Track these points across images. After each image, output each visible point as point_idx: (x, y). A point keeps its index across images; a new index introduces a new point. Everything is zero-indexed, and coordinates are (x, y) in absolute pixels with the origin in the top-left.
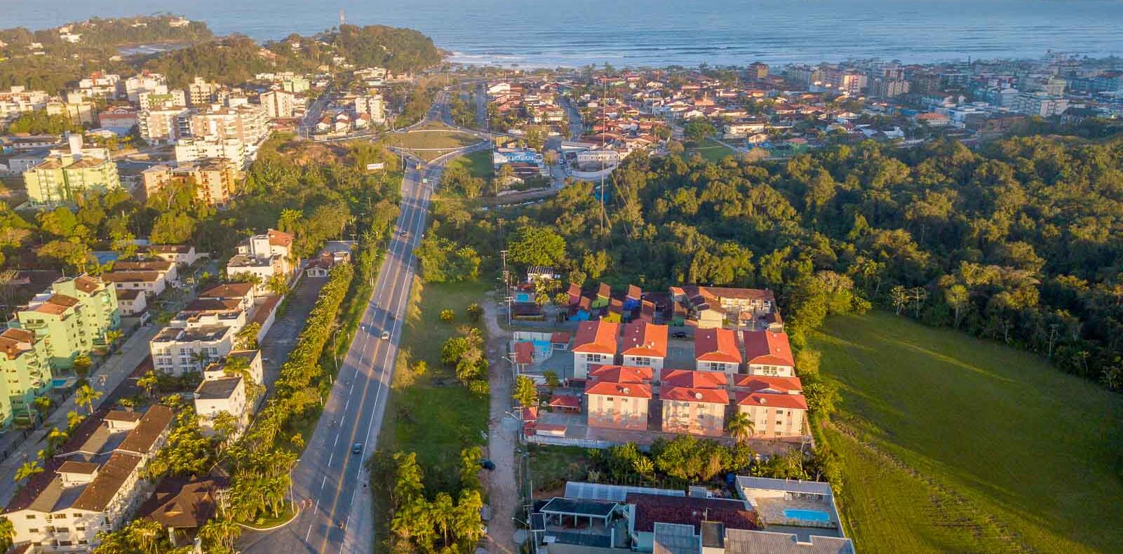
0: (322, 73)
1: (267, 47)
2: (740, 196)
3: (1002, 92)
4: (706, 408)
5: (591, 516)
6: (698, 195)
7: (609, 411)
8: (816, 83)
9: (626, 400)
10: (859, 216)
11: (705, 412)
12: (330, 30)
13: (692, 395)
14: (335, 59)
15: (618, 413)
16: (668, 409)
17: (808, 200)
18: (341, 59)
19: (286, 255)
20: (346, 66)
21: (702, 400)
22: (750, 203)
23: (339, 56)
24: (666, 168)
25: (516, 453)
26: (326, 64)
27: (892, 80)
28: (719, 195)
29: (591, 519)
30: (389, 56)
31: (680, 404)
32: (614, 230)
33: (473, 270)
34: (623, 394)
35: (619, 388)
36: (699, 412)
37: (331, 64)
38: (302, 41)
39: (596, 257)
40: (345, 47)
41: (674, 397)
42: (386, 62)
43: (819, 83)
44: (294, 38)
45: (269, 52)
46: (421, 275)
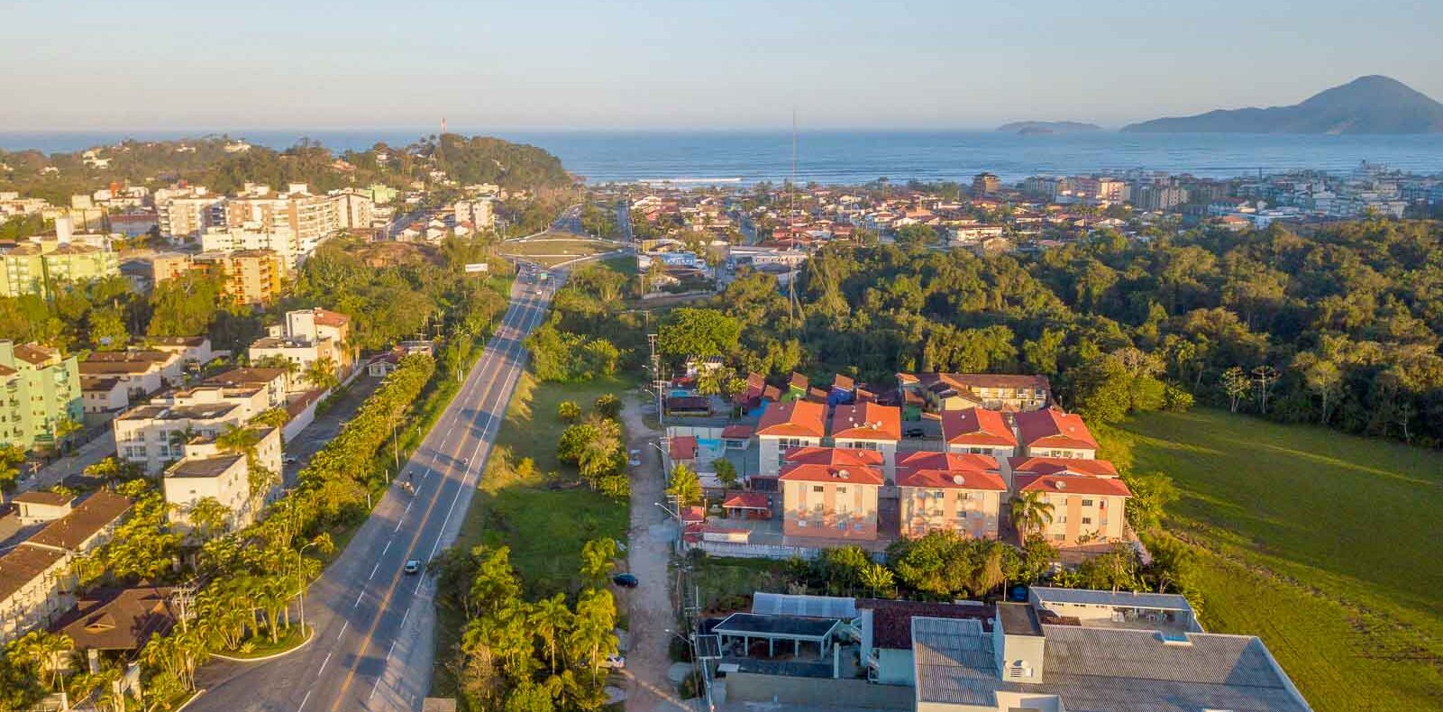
0: (415, 190)
1: (344, 159)
2: (983, 284)
3: (1315, 196)
4: (971, 499)
5: (797, 637)
6: (924, 285)
7: (818, 509)
8: (1065, 193)
9: (844, 490)
10: (1155, 303)
11: (969, 506)
12: (428, 139)
13: (948, 480)
14: (433, 174)
15: (832, 512)
16: (911, 503)
17: (1079, 287)
18: (441, 174)
19: (338, 339)
20: (446, 182)
21: (964, 486)
22: (998, 292)
23: (439, 170)
24: (876, 258)
25: (671, 567)
26: (421, 180)
27: (1165, 187)
28: (954, 283)
29: (797, 644)
30: (503, 173)
31: (929, 495)
32: (808, 321)
33: (608, 366)
34: (839, 479)
35: (831, 472)
37: (428, 181)
38: (390, 153)
39: (785, 348)
40: (446, 160)
41: (921, 482)
42: (500, 179)
43: (1069, 192)
44: (380, 147)
45: (347, 164)
46: (532, 371)
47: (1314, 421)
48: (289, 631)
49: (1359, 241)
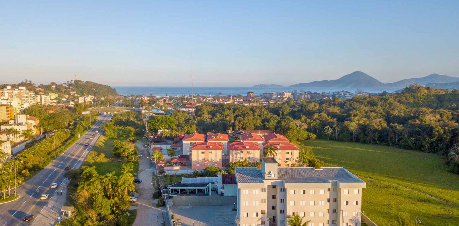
0: (65, 97)
1: (39, 87)
2: (251, 112)
4: (251, 154)
5: (197, 188)
6: (234, 112)
7: (203, 159)
8: (274, 96)
9: (211, 152)
10: (303, 115)
11: (251, 156)
12: (70, 81)
13: (244, 148)
14: (71, 92)
15: (208, 160)
16: (233, 156)
17: (280, 112)
18: (74, 92)
20: (76, 95)
22: (256, 114)
23: (74, 91)
24: (219, 106)
25: (153, 178)
26: (67, 94)
27: (303, 94)
28: (243, 111)
29: (197, 190)
30: (96, 93)
31: (238, 153)
32: (198, 122)
33: (131, 134)
35: (207, 147)
36: (248, 156)
37: (70, 94)
38: (57, 85)
39: (191, 127)
40: (76, 88)
41: (236, 149)
42: (94, 94)
44: (53, 84)
45: (41, 89)
47: (351, 140)
48: (10, 196)
49: (359, 101)
